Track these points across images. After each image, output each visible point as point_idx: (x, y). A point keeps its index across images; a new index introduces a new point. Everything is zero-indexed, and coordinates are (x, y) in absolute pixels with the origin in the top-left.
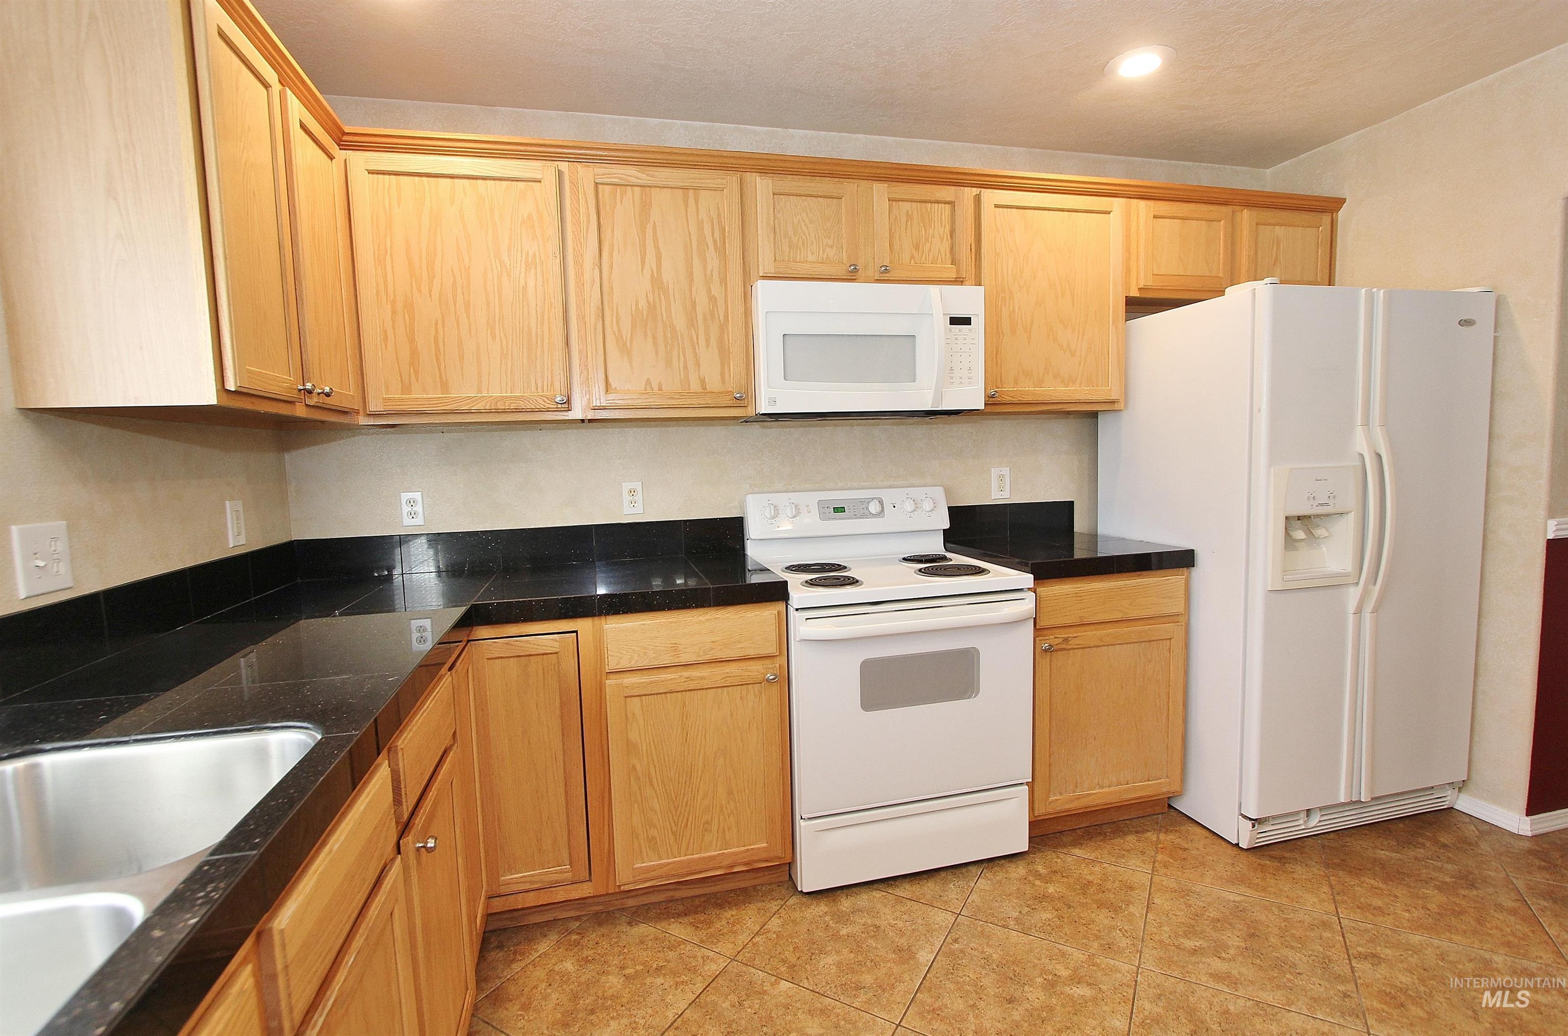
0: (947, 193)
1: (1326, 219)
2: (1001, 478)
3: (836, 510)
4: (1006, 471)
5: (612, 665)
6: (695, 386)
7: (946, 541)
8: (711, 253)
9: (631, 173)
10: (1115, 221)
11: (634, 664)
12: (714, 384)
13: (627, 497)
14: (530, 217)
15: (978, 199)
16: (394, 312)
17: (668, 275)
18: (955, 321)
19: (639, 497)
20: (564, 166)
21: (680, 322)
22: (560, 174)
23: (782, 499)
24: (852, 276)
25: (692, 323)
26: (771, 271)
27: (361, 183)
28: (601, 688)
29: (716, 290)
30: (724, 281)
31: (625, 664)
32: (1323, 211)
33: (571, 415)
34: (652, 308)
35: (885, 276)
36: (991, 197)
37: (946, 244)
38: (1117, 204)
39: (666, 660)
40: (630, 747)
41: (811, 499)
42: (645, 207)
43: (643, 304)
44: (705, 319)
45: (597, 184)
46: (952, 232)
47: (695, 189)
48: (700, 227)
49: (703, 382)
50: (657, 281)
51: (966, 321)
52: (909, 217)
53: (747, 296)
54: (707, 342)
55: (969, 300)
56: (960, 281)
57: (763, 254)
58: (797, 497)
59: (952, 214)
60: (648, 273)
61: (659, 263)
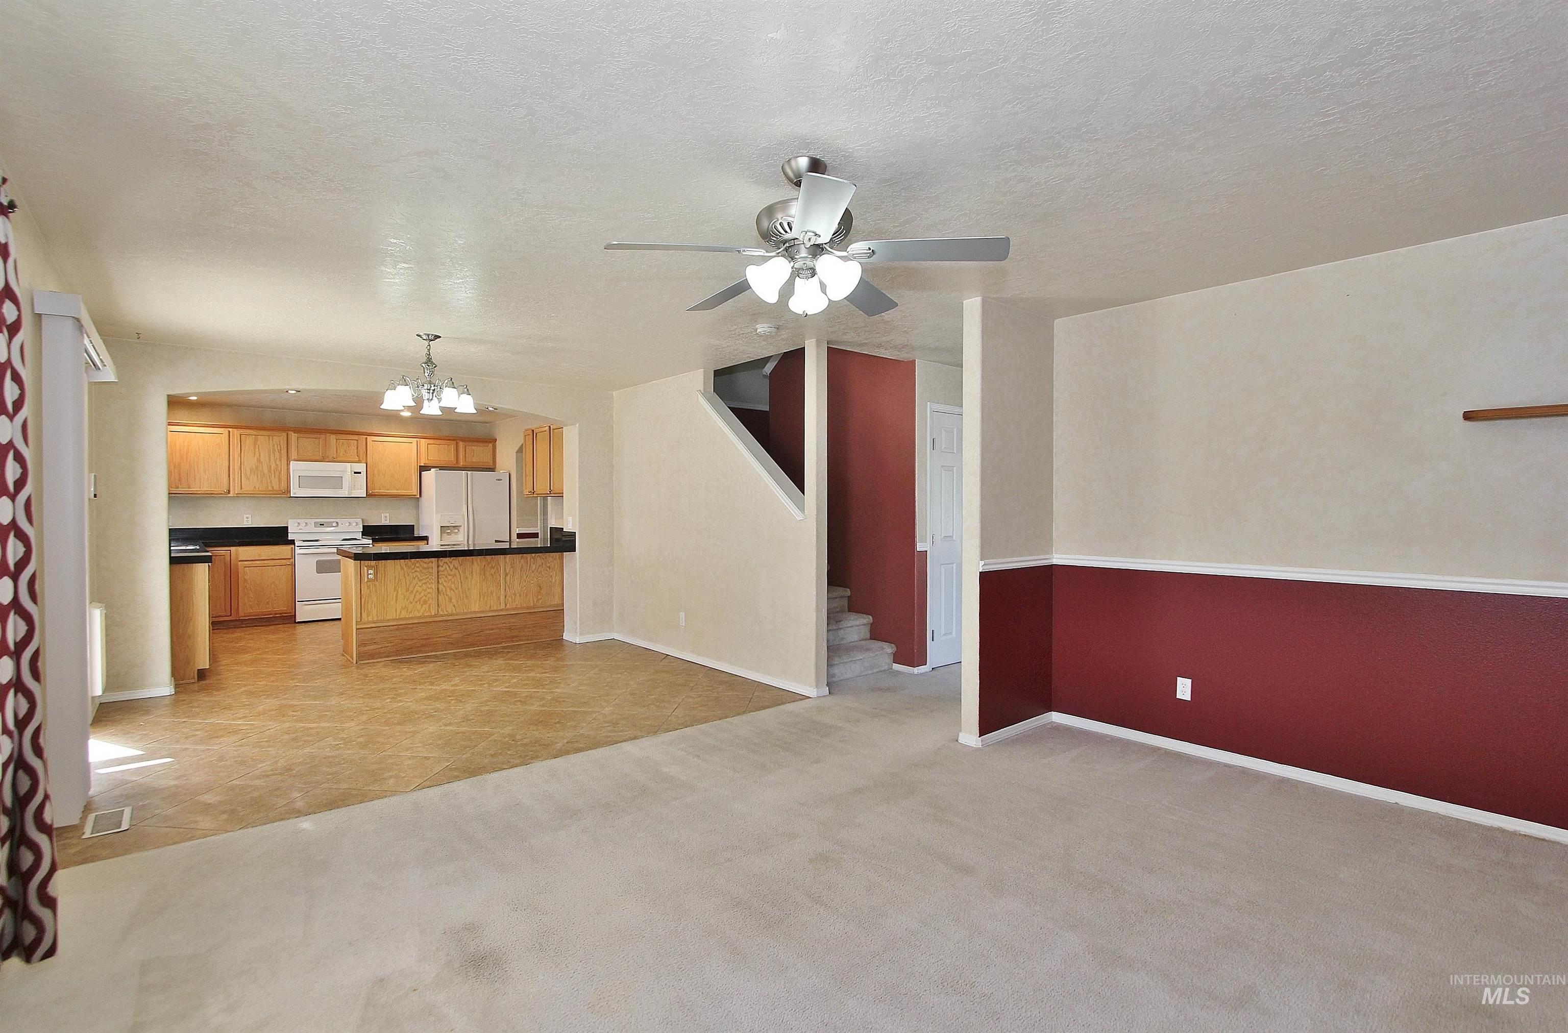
0: (356, 437)
1: (491, 445)
2: (386, 517)
3: (323, 525)
4: (388, 515)
5: (241, 559)
6: (270, 488)
7: (362, 534)
8: (277, 454)
9: (252, 432)
10: (414, 445)
11: (246, 559)
12: (276, 487)
13: (246, 519)
14: (219, 443)
15: (367, 438)
16: (175, 467)
17: (262, 459)
18: (355, 473)
19: (250, 519)
20: (230, 430)
21: (266, 472)
22: (229, 431)
23: (301, 521)
24: (323, 461)
25: (270, 471)
26: (296, 459)
28: (237, 565)
29: (278, 463)
30: (281, 460)
31: (244, 559)
32: (491, 442)
33: (228, 496)
34: (257, 467)
35: (334, 461)
36: (370, 439)
37: (355, 451)
38: (414, 440)
39: (257, 558)
40: (245, 580)
41: (312, 522)
42: (256, 441)
43: (254, 467)
44: (274, 471)
45: (241, 435)
46: (357, 448)
47: (272, 436)
48: (273, 446)
49: (273, 487)
50: (259, 460)
51: (360, 473)
52: (343, 443)
53: (288, 464)
54: (275, 476)
55: (361, 467)
56: (359, 462)
57: (294, 453)
58: (306, 521)
59: (357, 443)
60: (256, 458)
61: (260, 456)
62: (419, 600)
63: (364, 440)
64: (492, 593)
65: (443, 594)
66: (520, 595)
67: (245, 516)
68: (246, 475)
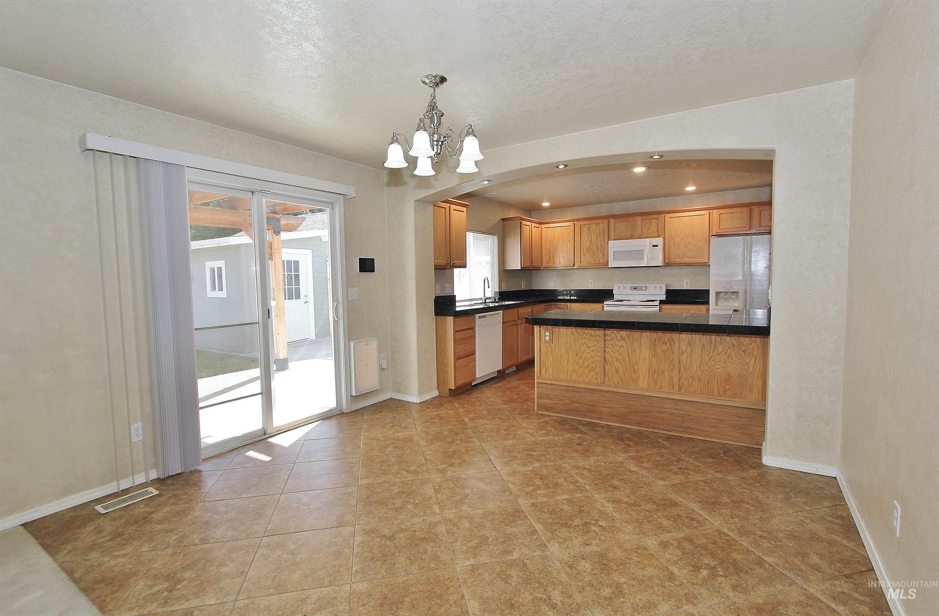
0: (656, 216)
2: (687, 282)
3: (636, 288)
4: (689, 281)
6: (598, 262)
7: (667, 297)
8: (602, 236)
9: (587, 222)
10: (707, 216)
12: (601, 261)
13: (590, 284)
14: (569, 233)
15: (665, 217)
16: (547, 251)
17: (593, 241)
18: (653, 246)
20: (575, 222)
21: (595, 250)
22: (574, 223)
23: (622, 286)
24: (632, 238)
25: (597, 250)
26: (614, 238)
27: (544, 229)
29: (602, 243)
30: (604, 240)
33: (574, 268)
34: (590, 247)
35: (639, 237)
36: (667, 216)
37: (656, 228)
38: (706, 212)
41: (629, 286)
42: (589, 228)
43: (588, 246)
44: (600, 248)
45: (580, 225)
46: (657, 226)
47: (599, 224)
48: (600, 230)
50: (591, 242)
51: (657, 246)
52: (646, 223)
53: (608, 244)
54: (600, 253)
55: (659, 241)
56: (659, 236)
57: (612, 236)
58: (625, 285)
59: (658, 221)
60: (589, 241)
61: (591, 239)
63: (663, 218)
65: (610, 364)
67: (590, 282)
68: (583, 253)
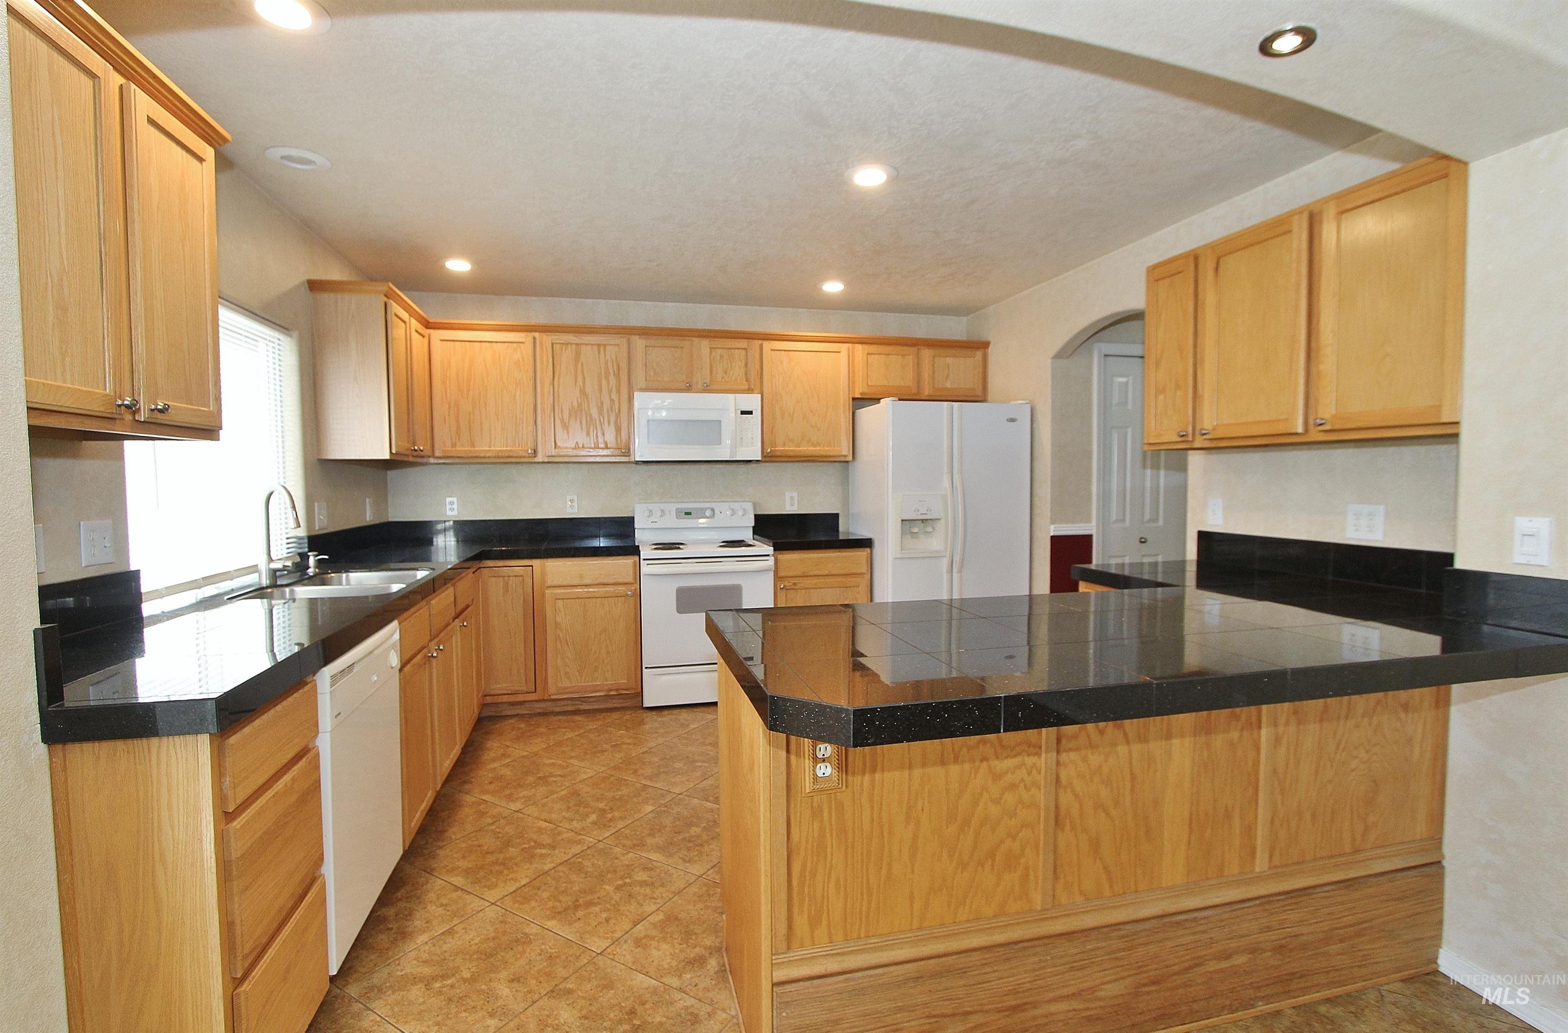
0: (743, 343)
1: (979, 354)
2: (792, 498)
3: (686, 514)
4: (795, 494)
5: (549, 583)
6: (602, 446)
7: (754, 533)
8: (612, 379)
9: (571, 338)
10: (843, 356)
11: (560, 583)
12: (612, 444)
13: (569, 503)
14: (519, 361)
15: (761, 346)
16: (449, 408)
17: (588, 390)
18: (743, 413)
19: (575, 504)
20: (537, 335)
21: (595, 412)
22: (534, 339)
23: (655, 507)
24: (689, 389)
25: (601, 413)
26: (644, 386)
27: (435, 343)
28: (543, 595)
29: (615, 396)
30: (618, 391)
31: (556, 583)
32: (978, 348)
33: (536, 460)
34: (580, 406)
35: (707, 389)
36: (767, 345)
37: (743, 370)
38: (844, 347)
39: (576, 582)
40: (557, 625)
41: (672, 508)
42: (578, 354)
43: (575, 404)
44: (608, 411)
45: (553, 344)
46: (746, 365)
47: (605, 345)
48: (606, 363)
49: (606, 443)
50: (583, 392)
51: (750, 413)
52: (721, 356)
53: (630, 399)
54: (609, 422)
55: (752, 401)
56: (750, 391)
57: (640, 378)
58: (663, 506)
59: (747, 355)
60: (578, 388)
61: (584, 383)
62: (992, 855)
63: (758, 346)
64: (1228, 816)
65: (1073, 828)
66: (1314, 816)
67: (569, 498)
68: (562, 420)
